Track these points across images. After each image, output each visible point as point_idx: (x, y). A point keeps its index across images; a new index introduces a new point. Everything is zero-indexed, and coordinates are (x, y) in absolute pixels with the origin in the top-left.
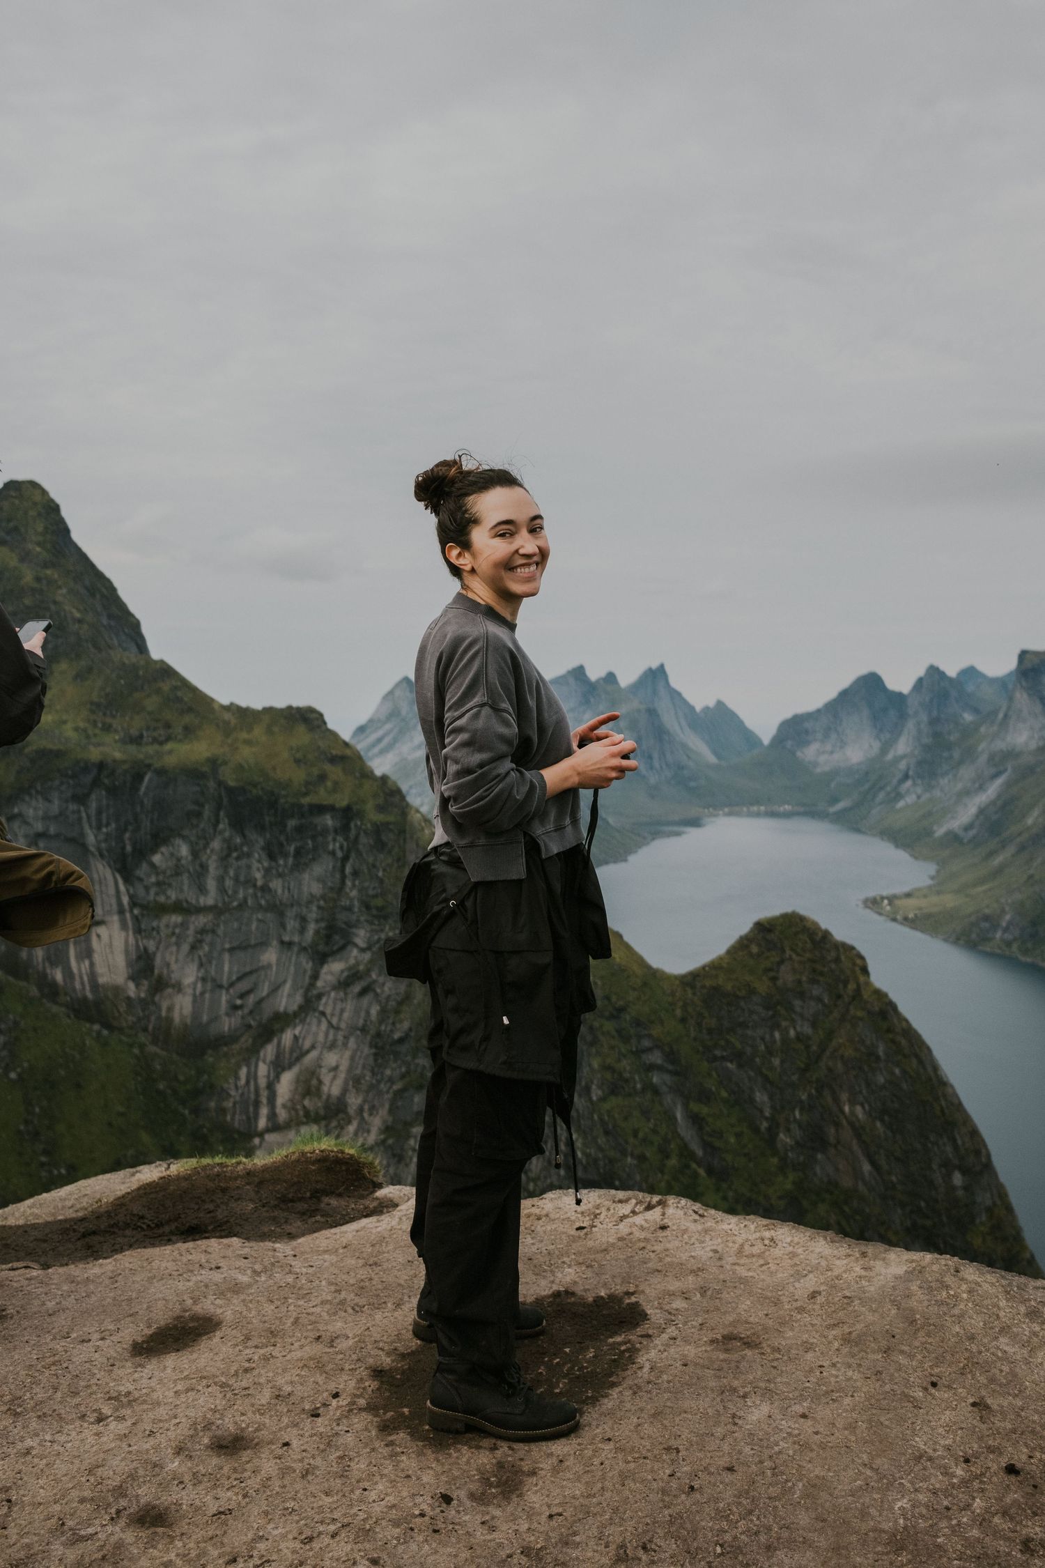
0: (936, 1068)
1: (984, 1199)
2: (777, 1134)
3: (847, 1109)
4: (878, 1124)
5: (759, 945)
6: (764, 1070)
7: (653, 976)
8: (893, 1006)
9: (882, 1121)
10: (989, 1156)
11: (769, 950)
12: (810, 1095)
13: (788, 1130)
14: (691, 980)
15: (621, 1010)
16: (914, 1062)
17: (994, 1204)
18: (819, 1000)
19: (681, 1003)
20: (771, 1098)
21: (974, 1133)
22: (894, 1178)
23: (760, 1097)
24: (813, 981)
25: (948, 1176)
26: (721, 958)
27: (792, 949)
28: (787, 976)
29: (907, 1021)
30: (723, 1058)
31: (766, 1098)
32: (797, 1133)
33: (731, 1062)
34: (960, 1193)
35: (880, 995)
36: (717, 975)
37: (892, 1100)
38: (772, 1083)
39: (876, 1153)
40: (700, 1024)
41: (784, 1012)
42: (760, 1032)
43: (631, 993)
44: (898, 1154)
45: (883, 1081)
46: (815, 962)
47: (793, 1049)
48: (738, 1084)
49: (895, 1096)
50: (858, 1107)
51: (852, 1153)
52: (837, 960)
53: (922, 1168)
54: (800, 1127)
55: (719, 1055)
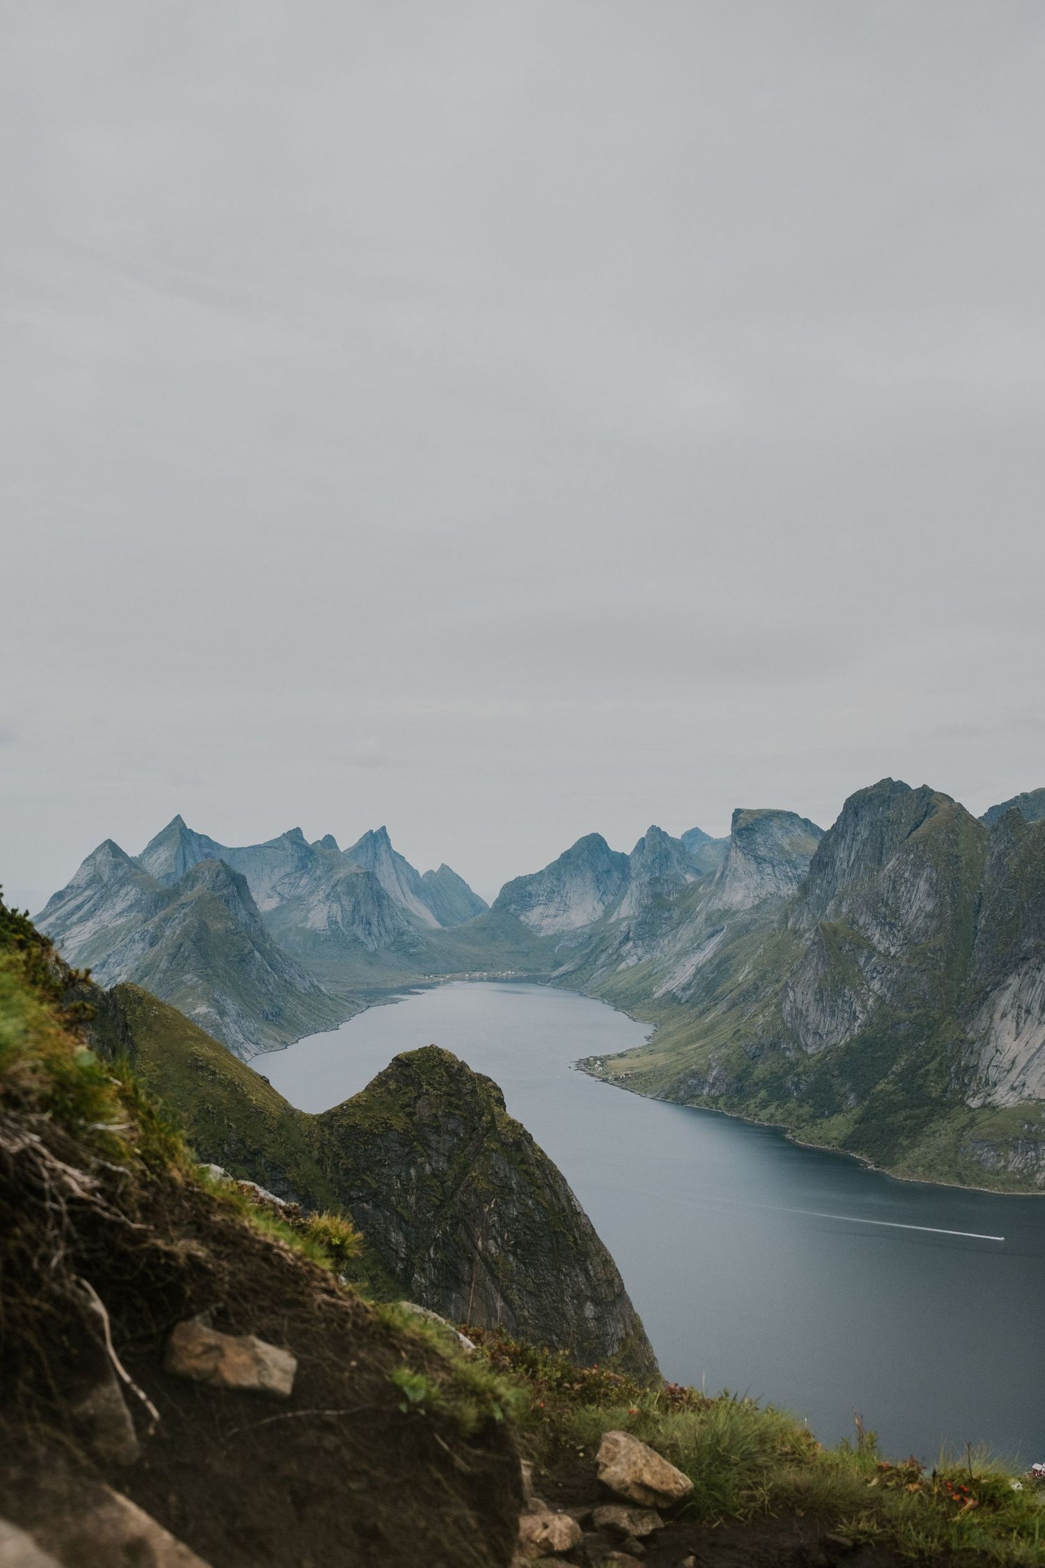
0: (570, 1198)
1: (617, 1329)
2: (413, 1276)
3: (480, 1243)
4: (511, 1258)
5: (397, 1081)
6: (399, 1209)
7: (291, 1114)
8: (529, 1138)
9: (515, 1254)
10: (622, 1286)
11: (407, 1085)
12: (445, 1233)
13: (423, 1270)
14: (328, 1120)
15: (256, 1153)
16: (547, 1191)
17: (627, 1334)
18: (455, 1133)
19: (318, 1144)
20: (406, 1237)
21: (607, 1262)
22: (526, 1313)
23: (396, 1237)
24: (449, 1115)
25: (580, 1308)
26: (359, 1095)
27: (429, 1084)
28: (423, 1110)
29: (542, 1152)
30: (359, 1198)
31: (401, 1239)
32: (433, 1273)
33: (367, 1202)
34: (592, 1324)
35: (514, 1125)
36: (354, 1114)
37: (525, 1233)
38: (407, 1222)
39: (508, 1288)
40: (336, 1165)
41: (419, 1148)
42: (396, 1169)
43: (267, 1135)
44: (531, 1287)
45: (515, 1213)
46: (451, 1095)
47: (428, 1185)
48: (373, 1226)
49: (528, 1228)
50: (491, 1242)
51: (485, 1289)
52: (473, 1092)
53: (554, 1302)
54: (435, 1266)
55: (355, 1196)
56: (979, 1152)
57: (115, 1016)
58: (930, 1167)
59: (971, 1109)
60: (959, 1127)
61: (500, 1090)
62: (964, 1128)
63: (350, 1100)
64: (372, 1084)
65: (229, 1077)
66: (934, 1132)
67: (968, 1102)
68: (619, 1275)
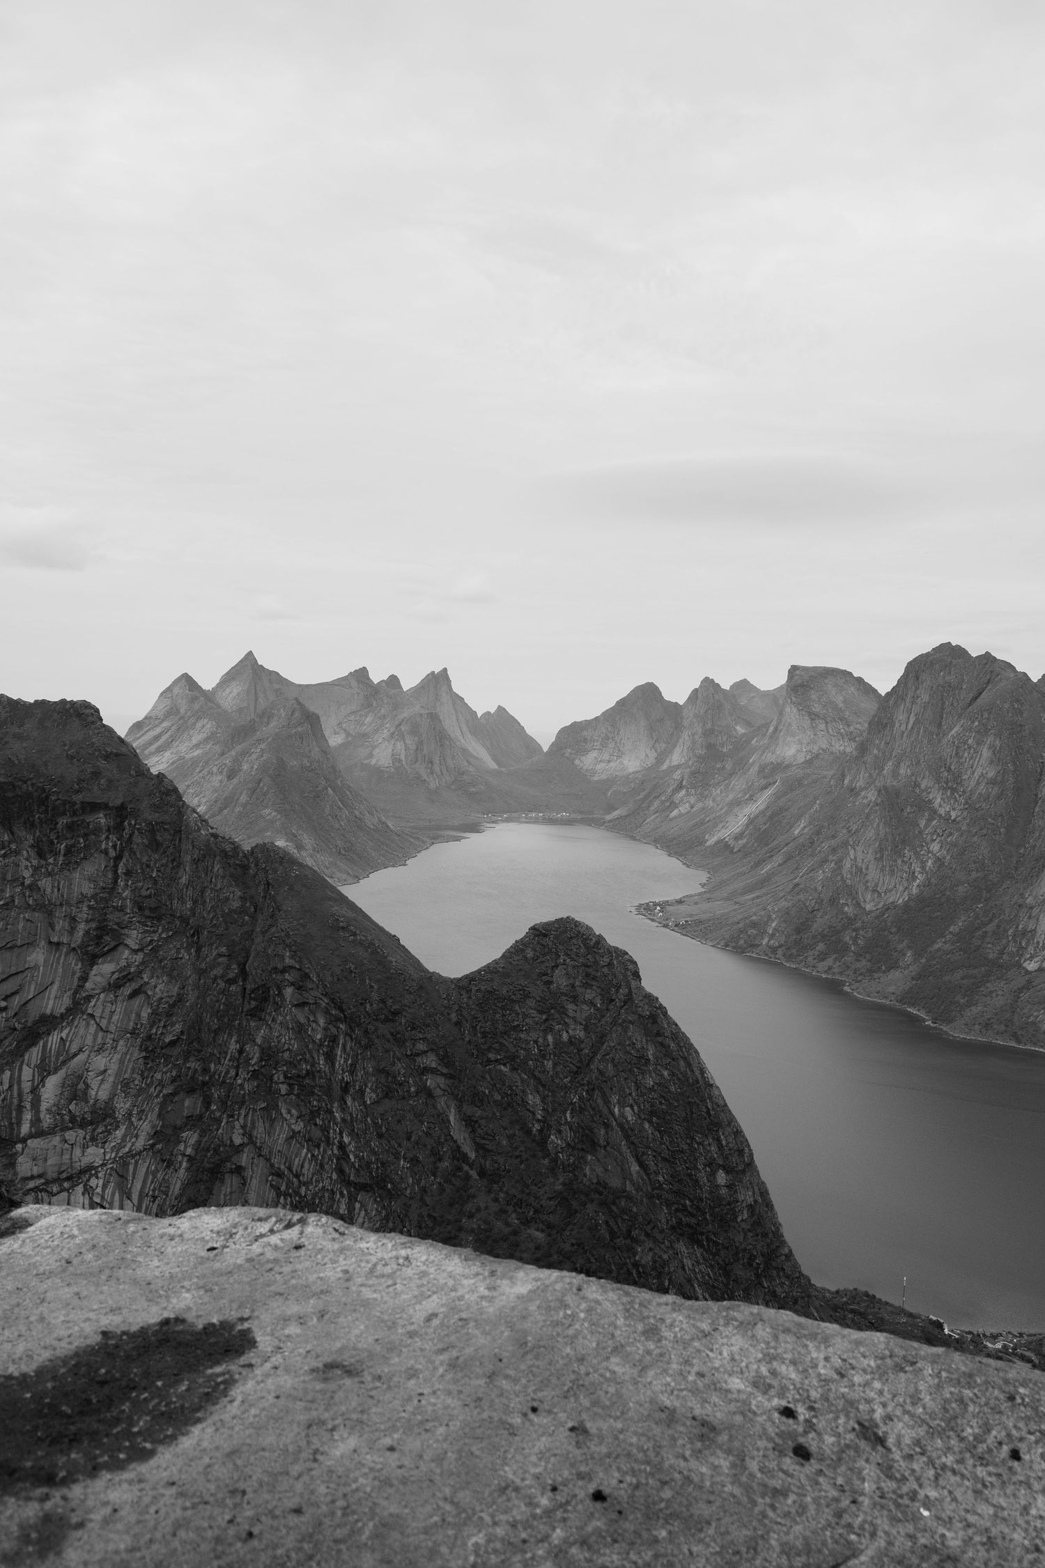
0: (702, 1071)
1: (746, 1196)
2: (549, 1136)
3: (616, 1110)
4: (647, 1125)
5: (534, 950)
6: (536, 1073)
7: (433, 979)
8: (663, 1010)
9: (650, 1122)
10: (751, 1155)
11: (544, 955)
12: (581, 1098)
13: (560, 1132)
14: (466, 984)
15: (396, 1013)
16: (682, 1063)
17: (756, 1201)
18: (592, 1004)
19: (456, 1007)
20: (543, 1100)
21: (738, 1133)
22: (661, 1179)
23: (533, 1099)
24: (586, 985)
25: (712, 1175)
26: (496, 962)
27: (567, 955)
28: (561, 980)
29: (676, 1025)
30: (497, 1061)
31: (538, 1101)
32: (569, 1135)
33: (504, 1065)
34: (723, 1191)
35: (651, 999)
36: (492, 980)
37: (660, 1103)
38: (544, 1086)
39: (643, 1153)
40: (474, 1028)
41: (557, 1016)
42: (534, 1035)
43: (407, 996)
44: (665, 1154)
45: (652, 1083)
46: (588, 967)
47: (565, 1052)
48: (510, 1088)
49: (663, 1097)
50: (628, 1109)
51: (621, 1154)
52: (610, 965)
53: (688, 1168)
54: (571, 1129)
55: (493, 1059)
56: (1035, 1014)
57: (256, 874)
58: (987, 1026)
59: (1027, 972)
60: (1016, 988)
61: (635, 963)
62: (1020, 990)
63: (488, 966)
64: (508, 951)
65: (369, 938)
66: (991, 992)
67: (1025, 965)
68: (748, 1146)
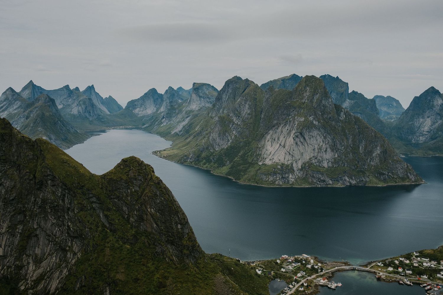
0: (173, 197)
1: (186, 231)
2: (130, 219)
3: (149, 210)
4: (158, 214)
5: (123, 166)
6: (125, 201)
7: (93, 176)
8: (161, 181)
9: (159, 213)
10: (187, 220)
11: (126, 167)
12: (139, 207)
13: (133, 217)
14: (104, 176)
15: (83, 186)
16: (167, 196)
17: (189, 232)
18: (141, 180)
19: (101, 184)
20: (128, 208)
21: (183, 214)
22: (162, 228)
23: (125, 208)
24: (139, 175)
25: (177, 225)
26: (112, 170)
27: (133, 167)
28: (131, 174)
29: (165, 185)
30: (114, 198)
32: (136, 218)
33: (116, 199)
34: (180, 230)
35: (157, 178)
36: (111, 175)
37: (161, 207)
38: (128, 204)
39: (157, 221)
40: (106, 189)
41: (131, 184)
42: (124, 190)
43: (86, 181)
44: (163, 221)
45: (159, 202)
46: (139, 170)
47: (134, 195)
48: (118, 205)
49: (162, 205)
50: (152, 209)
51: (151, 222)
52: (145, 169)
53: (170, 224)
54: (136, 216)
55: (112, 198)
56: (262, 176)
57: (37, 147)
58: (249, 180)
59: (259, 165)
60: (256, 170)
61: (153, 168)
62: (258, 170)
63: (110, 171)
64: (116, 166)
65: (74, 165)
66: (250, 171)
67: (259, 163)
68: (186, 217)
